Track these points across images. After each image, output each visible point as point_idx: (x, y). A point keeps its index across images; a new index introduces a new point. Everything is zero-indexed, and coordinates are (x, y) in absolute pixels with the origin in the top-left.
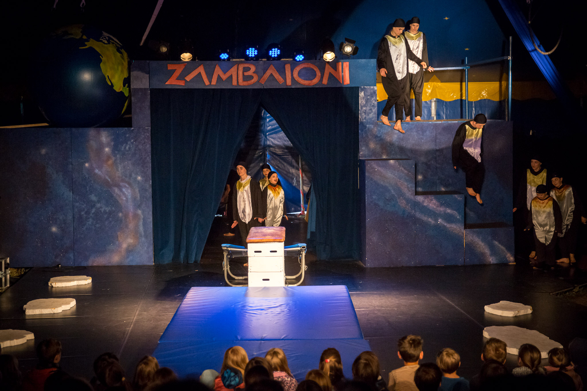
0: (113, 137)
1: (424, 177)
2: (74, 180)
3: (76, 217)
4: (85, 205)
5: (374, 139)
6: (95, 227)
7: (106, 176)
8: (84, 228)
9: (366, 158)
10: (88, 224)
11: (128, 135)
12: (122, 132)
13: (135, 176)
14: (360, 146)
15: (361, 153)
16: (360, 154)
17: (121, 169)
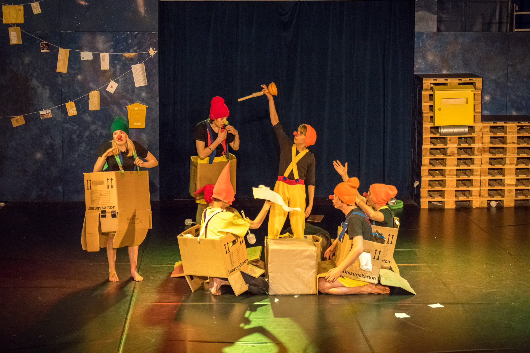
0: (112, 43)
1: (493, 98)
2: (63, 96)
3: (66, 142)
4: (76, 126)
5: (434, 50)
6: (90, 153)
7: (103, 91)
8: (76, 155)
9: (422, 73)
10: (81, 150)
11: (130, 41)
13: (138, 92)
14: (416, 58)
15: (417, 67)
16: (415, 68)
17: (122, 83)
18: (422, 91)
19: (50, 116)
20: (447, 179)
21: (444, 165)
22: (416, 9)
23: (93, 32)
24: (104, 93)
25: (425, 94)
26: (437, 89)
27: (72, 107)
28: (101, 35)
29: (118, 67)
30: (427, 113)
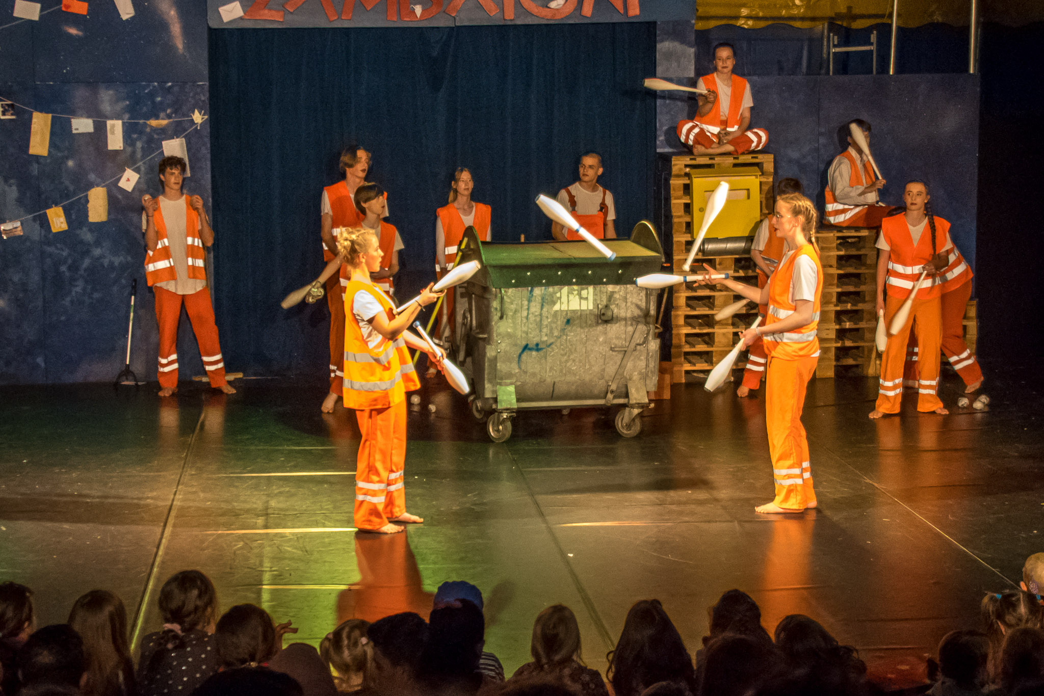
0: (128, 103)
2: (43, 197)
3: (50, 278)
4: (67, 250)
6: (92, 298)
7: (113, 188)
8: (67, 302)
9: (669, 151)
10: (76, 292)
11: (159, 99)
12: (146, 91)
15: (660, 138)
16: (658, 141)
17: (147, 173)
18: (670, 180)
19: (19, 232)
20: (718, 331)
21: (712, 306)
22: (658, 38)
23: (93, 84)
24: (115, 191)
25: (676, 183)
26: (696, 174)
27: (59, 216)
28: (107, 88)
29: (139, 145)
30: (679, 217)
